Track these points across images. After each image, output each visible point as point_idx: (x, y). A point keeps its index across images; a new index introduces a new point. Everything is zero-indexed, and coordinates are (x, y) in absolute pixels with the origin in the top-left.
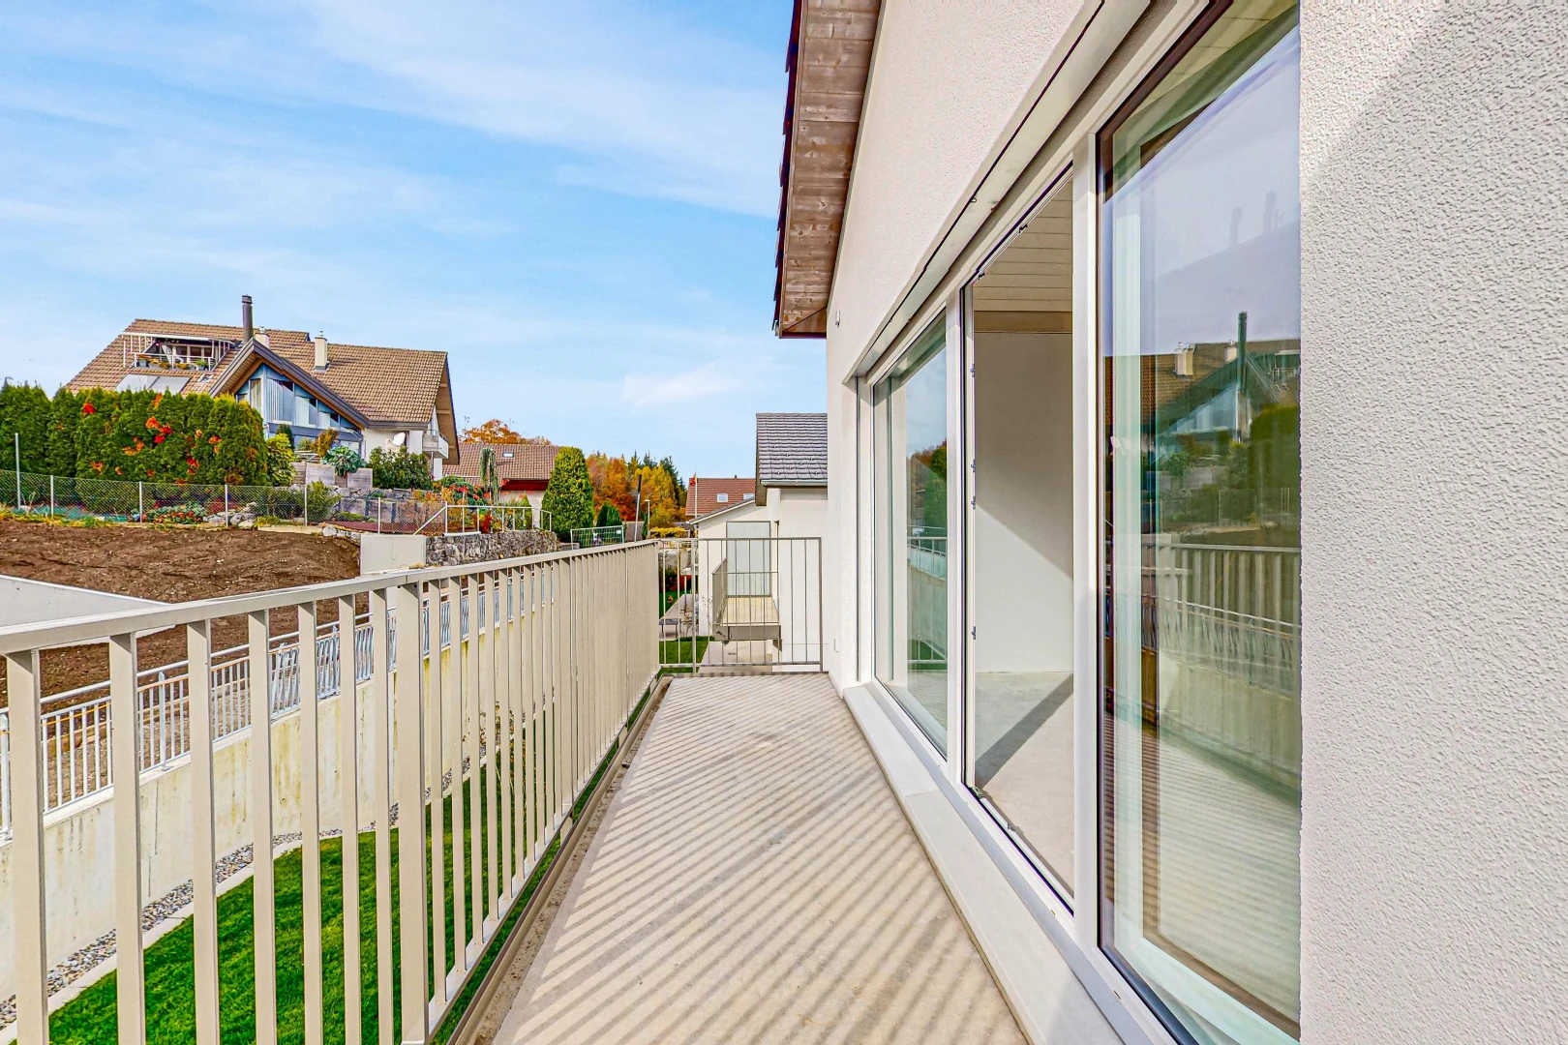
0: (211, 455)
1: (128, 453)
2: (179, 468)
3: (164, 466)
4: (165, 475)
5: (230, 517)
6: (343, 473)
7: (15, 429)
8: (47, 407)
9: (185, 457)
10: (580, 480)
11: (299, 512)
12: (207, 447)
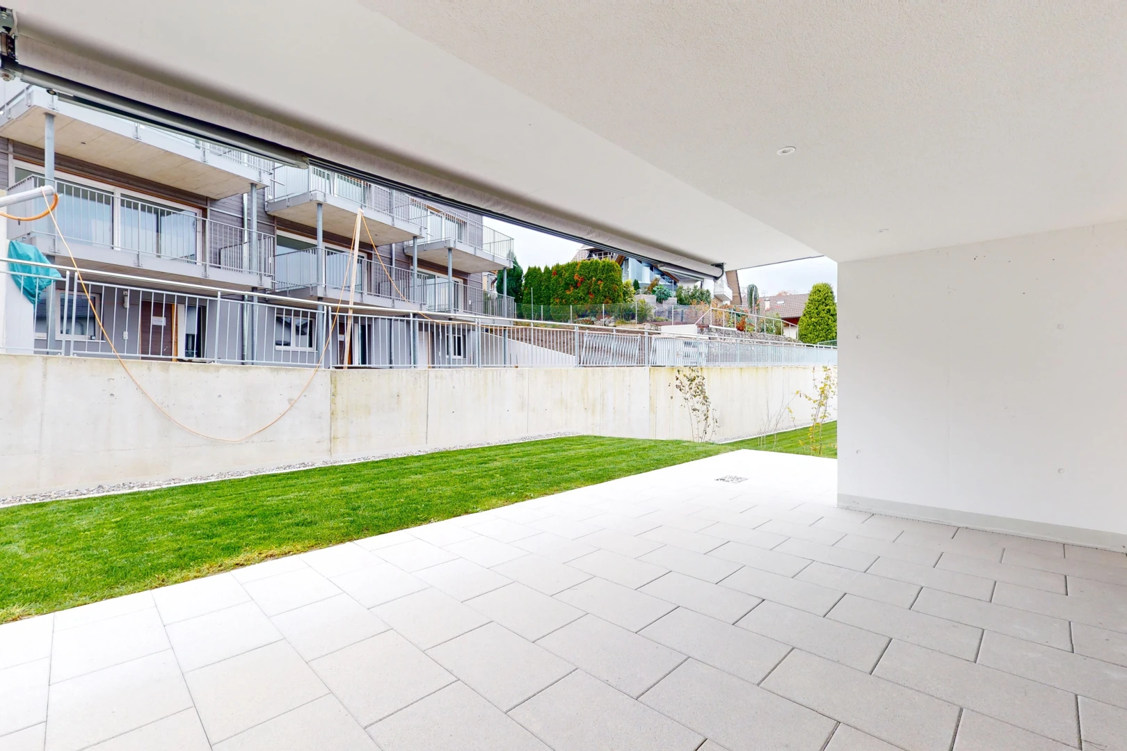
0: (599, 290)
1: (568, 293)
2: (586, 298)
3: (580, 298)
4: (580, 302)
5: (605, 322)
6: (660, 300)
7: (531, 287)
8: (541, 274)
9: (589, 293)
10: (828, 307)
11: (633, 318)
12: (597, 287)
